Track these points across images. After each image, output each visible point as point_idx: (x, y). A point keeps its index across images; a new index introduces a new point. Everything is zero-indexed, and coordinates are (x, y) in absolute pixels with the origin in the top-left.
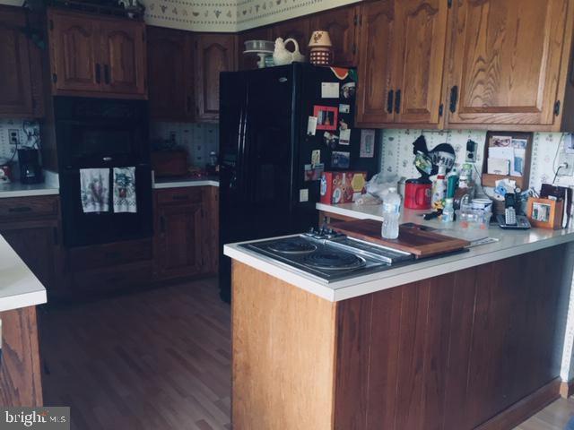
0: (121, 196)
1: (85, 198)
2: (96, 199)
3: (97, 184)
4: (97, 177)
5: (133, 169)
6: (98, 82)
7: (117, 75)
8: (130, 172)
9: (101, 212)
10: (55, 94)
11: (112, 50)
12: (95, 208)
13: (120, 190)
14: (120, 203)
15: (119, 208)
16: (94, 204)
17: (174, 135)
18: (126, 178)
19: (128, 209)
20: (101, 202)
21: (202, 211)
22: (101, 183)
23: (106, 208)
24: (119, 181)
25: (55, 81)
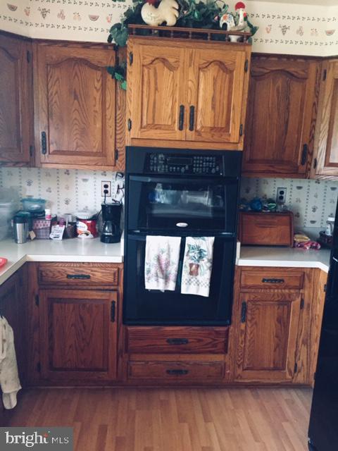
0: (191, 273)
1: (149, 271)
2: (160, 275)
3: (164, 257)
4: (165, 248)
5: (210, 240)
6: (181, 128)
7: (204, 119)
8: (207, 243)
9: (165, 291)
10: (128, 144)
11: (202, 86)
12: (158, 286)
13: (191, 265)
14: (189, 282)
15: (187, 289)
16: (157, 280)
17: (282, 193)
18: (201, 252)
19: (198, 290)
20: (166, 278)
21: (302, 301)
22: (169, 255)
23: (171, 287)
24: (191, 254)
25: (130, 129)
